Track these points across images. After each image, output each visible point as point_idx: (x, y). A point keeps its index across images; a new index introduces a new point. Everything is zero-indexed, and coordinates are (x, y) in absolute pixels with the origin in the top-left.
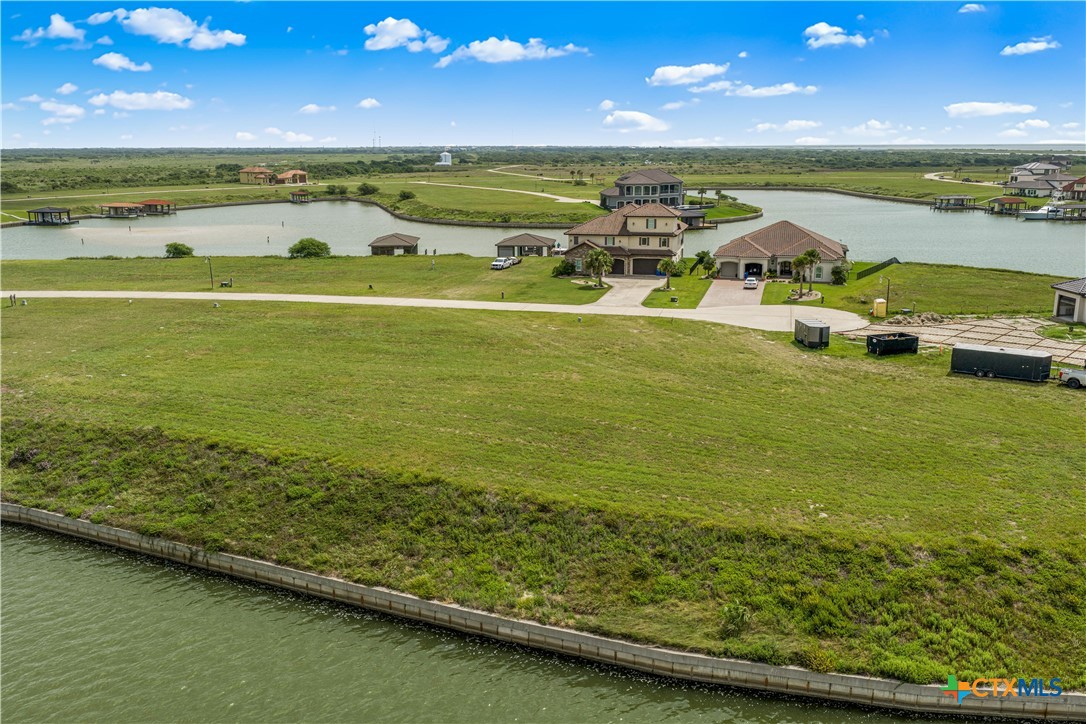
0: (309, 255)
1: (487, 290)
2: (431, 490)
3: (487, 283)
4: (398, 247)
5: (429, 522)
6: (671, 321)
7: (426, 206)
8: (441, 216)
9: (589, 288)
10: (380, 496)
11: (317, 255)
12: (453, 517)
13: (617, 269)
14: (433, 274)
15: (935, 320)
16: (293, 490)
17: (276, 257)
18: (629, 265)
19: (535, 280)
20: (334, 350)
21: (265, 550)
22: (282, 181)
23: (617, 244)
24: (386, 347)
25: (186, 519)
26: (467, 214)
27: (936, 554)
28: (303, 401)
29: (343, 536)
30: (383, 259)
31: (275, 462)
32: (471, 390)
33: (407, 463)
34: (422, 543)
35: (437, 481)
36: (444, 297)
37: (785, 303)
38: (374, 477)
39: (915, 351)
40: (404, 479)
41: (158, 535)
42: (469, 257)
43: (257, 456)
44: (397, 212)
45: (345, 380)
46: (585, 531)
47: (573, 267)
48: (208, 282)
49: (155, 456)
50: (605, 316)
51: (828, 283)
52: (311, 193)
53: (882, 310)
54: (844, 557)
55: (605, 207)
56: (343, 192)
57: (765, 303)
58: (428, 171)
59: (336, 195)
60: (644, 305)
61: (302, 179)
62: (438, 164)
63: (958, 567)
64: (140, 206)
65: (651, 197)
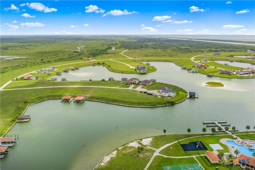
0: (103, 81)
1: (120, 86)
3: (120, 85)
4: (111, 79)
6: (133, 90)
7: (113, 69)
8: (115, 71)
9: (128, 86)
12: (118, 101)
13: (131, 84)
14: (115, 84)
15: (151, 90)
16: (111, 100)
17: (100, 81)
18: (132, 84)
19: (124, 85)
22: (90, 60)
23: (131, 82)
25: (107, 101)
26: (118, 71)
29: (114, 102)
30: (110, 82)
32: (119, 95)
33: (116, 99)
37: (143, 88)
39: (147, 93)
42: (119, 81)
44: (109, 69)
47: (128, 84)
48: (97, 85)
49: (104, 98)
50: (129, 89)
52: (95, 64)
53: (148, 89)
54: (134, 102)
55: (135, 70)
56: (100, 63)
57: (141, 88)
58: (110, 53)
59: (99, 64)
60: (132, 88)
61: (92, 59)
62: (112, 50)
63: (138, 103)
64: (75, 68)
65: (141, 69)
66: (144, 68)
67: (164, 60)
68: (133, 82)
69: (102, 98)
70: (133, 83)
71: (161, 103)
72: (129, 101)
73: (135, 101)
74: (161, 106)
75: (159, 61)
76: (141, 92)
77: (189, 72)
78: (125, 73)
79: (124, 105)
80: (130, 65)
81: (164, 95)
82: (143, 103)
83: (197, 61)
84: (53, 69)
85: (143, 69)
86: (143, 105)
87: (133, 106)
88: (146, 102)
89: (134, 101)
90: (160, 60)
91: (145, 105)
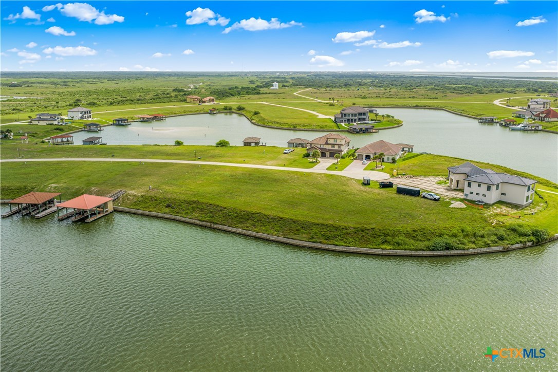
0: (223, 146)
1: (280, 162)
2: (259, 214)
3: (281, 159)
4: (253, 142)
5: (258, 220)
6: (331, 175)
7: (264, 119)
8: (270, 124)
9: (313, 162)
10: (248, 215)
11: (226, 146)
12: (263, 220)
13: (324, 155)
14: (264, 155)
15: (411, 177)
16: (230, 214)
17: (211, 146)
18: (328, 154)
19: (297, 159)
20: (235, 182)
21: (226, 224)
22: (204, 102)
23: (324, 147)
24: (249, 181)
25: (208, 218)
26: (280, 124)
27: (354, 228)
28: (229, 195)
29: (241, 222)
30: (248, 148)
31: (225, 208)
32: (270, 194)
33: (254, 210)
34: (256, 224)
35: (260, 213)
36: (267, 165)
37: (371, 170)
38: (247, 212)
39: (392, 187)
40: (253, 212)
41: (203, 221)
42: (277, 147)
43: (221, 207)
44: (253, 121)
45: (239, 190)
46: (289, 223)
47: (309, 154)
48: (194, 157)
49: (199, 206)
50: (313, 173)
51: (391, 163)
52: (217, 109)
53: (395, 174)
54: (337, 228)
55: (335, 122)
56: (230, 109)
57: (365, 169)
58: (267, 93)
59: (228, 110)
60: (327, 169)
61: (213, 101)
62: (272, 88)
63: (357, 231)
64: (152, 117)
65: (354, 118)
66: (362, 117)
67: (415, 105)
68: (330, 147)
69: (189, 203)
70: (329, 150)
71: (482, 236)
72: (316, 222)
73: (343, 224)
74: (482, 250)
75: (403, 106)
76: (366, 183)
77: (513, 130)
78: (303, 128)
79: (289, 241)
80: (318, 112)
81: (480, 198)
82: (386, 235)
83: (517, 107)
84: (81, 118)
85: (359, 120)
86: (385, 242)
87: (333, 248)
88: (399, 227)
89: (337, 223)
90: (405, 105)
91: (398, 244)
